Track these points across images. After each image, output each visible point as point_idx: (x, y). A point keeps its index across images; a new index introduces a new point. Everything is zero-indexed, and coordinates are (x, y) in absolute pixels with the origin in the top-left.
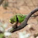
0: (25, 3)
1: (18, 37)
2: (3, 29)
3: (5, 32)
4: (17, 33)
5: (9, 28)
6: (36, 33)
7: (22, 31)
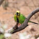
0: (26, 3)
1: (19, 38)
2: (4, 30)
3: (5, 33)
4: (17, 34)
5: (9, 29)
6: (37, 35)
7: (23, 32)
